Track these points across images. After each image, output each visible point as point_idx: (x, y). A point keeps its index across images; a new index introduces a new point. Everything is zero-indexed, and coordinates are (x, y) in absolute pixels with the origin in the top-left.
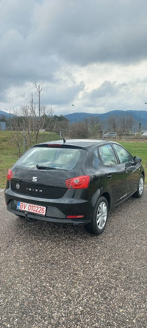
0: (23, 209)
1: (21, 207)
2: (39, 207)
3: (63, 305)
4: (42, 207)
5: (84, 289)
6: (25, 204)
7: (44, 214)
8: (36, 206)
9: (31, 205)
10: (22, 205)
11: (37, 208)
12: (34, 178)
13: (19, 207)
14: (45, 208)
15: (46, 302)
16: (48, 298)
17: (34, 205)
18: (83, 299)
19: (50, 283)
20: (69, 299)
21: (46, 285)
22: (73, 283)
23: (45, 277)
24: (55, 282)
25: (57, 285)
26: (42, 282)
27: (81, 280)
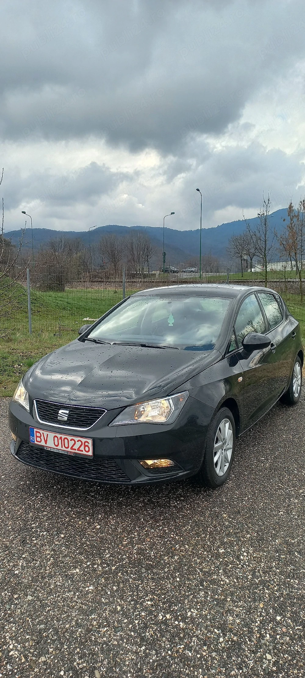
3: (229, 657)
5: (249, 611)
15: (188, 659)
16: (188, 647)
18: (262, 636)
19: (172, 612)
20: (233, 641)
21: (166, 619)
22: (221, 603)
23: (151, 600)
24: (181, 607)
25: (189, 614)
26: (151, 613)
27: (232, 594)
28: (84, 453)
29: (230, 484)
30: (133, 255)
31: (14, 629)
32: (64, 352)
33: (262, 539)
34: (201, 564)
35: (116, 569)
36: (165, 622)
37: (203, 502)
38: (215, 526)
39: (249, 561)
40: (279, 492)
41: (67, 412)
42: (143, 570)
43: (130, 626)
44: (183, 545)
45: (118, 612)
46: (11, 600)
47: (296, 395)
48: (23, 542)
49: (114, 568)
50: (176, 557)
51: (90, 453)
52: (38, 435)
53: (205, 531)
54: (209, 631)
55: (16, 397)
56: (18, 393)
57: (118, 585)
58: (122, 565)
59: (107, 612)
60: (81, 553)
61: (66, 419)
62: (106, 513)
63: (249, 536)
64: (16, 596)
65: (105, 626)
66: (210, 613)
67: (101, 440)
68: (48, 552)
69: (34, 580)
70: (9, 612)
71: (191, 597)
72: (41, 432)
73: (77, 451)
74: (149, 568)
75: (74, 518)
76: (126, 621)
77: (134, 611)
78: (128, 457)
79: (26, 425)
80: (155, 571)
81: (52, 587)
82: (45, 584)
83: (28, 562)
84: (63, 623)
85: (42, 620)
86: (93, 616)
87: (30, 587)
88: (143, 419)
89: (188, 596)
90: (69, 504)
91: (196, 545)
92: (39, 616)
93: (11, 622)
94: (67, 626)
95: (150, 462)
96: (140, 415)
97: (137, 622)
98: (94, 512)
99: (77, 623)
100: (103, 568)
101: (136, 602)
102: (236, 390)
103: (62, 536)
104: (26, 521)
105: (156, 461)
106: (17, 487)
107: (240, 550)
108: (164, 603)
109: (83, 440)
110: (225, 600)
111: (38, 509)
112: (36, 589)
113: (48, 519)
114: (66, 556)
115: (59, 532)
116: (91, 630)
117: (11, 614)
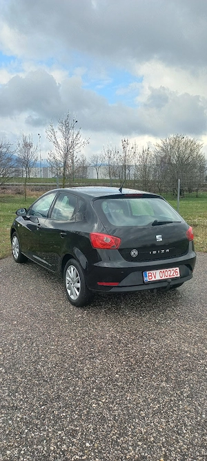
0: (153, 279)
1: (150, 277)
2: (171, 269)
4: (174, 269)
6: (154, 272)
7: (179, 275)
8: (168, 270)
9: (162, 271)
10: (150, 274)
11: (169, 272)
12: (157, 237)
13: (147, 279)
14: (178, 268)
17: (165, 270)
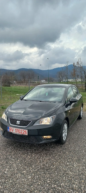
5: (79, 183)
21: (55, 187)
22: (71, 181)
23: (49, 180)
24: (59, 182)
25: (62, 185)
26: (50, 185)
27: (73, 178)
28: (25, 134)
29: (67, 143)
30: (29, 77)
31: (7, 192)
32: (17, 103)
33: (79, 160)
34: (62, 168)
35: (37, 170)
36: (55, 188)
37: (60, 149)
38: (65, 156)
39: (77, 167)
40: (82, 145)
41: (20, 122)
42: (45, 171)
43: (44, 189)
44: (56, 162)
45: (40, 185)
46: (5, 182)
47: (82, 116)
48: (7, 163)
49: (36, 170)
50: (55, 166)
51: (27, 134)
52: (10, 129)
53: (62, 158)
54: (69, 190)
55: (2, 117)
56: (3, 116)
57: (38, 176)
58: (39, 169)
59: (36, 185)
60: (25, 166)
61: (19, 124)
62: (31, 153)
63: (75, 159)
64: (6, 181)
65: (36, 190)
66: (68, 184)
67: (30, 130)
68: (15, 166)
69: (12, 175)
70: (5, 186)
71: (61, 179)
72: (11, 128)
73: (22, 134)
74: (47, 170)
75: (22, 155)
76: (42, 188)
77: (44, 184)
78: (39, 135)
79: (6, 126)
80: (49, 171)
81: (18, 177)
82: (15, 176)
83: (9, 169)
84: (23, 189)
85: (16, 189)
86: (32, 187)
87: (11, 177)
88: (43, 124)
89: (60, 179)
90: (19, 150)
91: (60, 162)
92: (14, 187)
93: (6, 190)
94: (24, 190)
95: (45, 137)
96: (42, 122)
97: (46, 188)
98: (27, 152)
99: (27, 189)
100: (33, 170)
101: (45, 182)
102: (68, 115)
103: (19, 160)
104: (7, 156)
105: (46, 136)
106: (3, 145)
107: (73, 163)
108: (53, 181)
109: (25, 130)
110: (72, 180)
111: (10, 152)
112: (12, 178)
113: (14, 155)
114: (21, 167)
115: (17, 159)
116: (32, 191)
117: (5, 187)
